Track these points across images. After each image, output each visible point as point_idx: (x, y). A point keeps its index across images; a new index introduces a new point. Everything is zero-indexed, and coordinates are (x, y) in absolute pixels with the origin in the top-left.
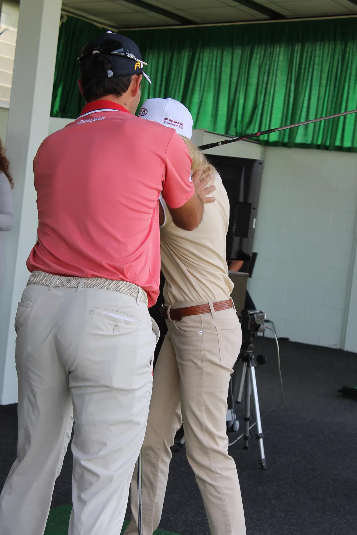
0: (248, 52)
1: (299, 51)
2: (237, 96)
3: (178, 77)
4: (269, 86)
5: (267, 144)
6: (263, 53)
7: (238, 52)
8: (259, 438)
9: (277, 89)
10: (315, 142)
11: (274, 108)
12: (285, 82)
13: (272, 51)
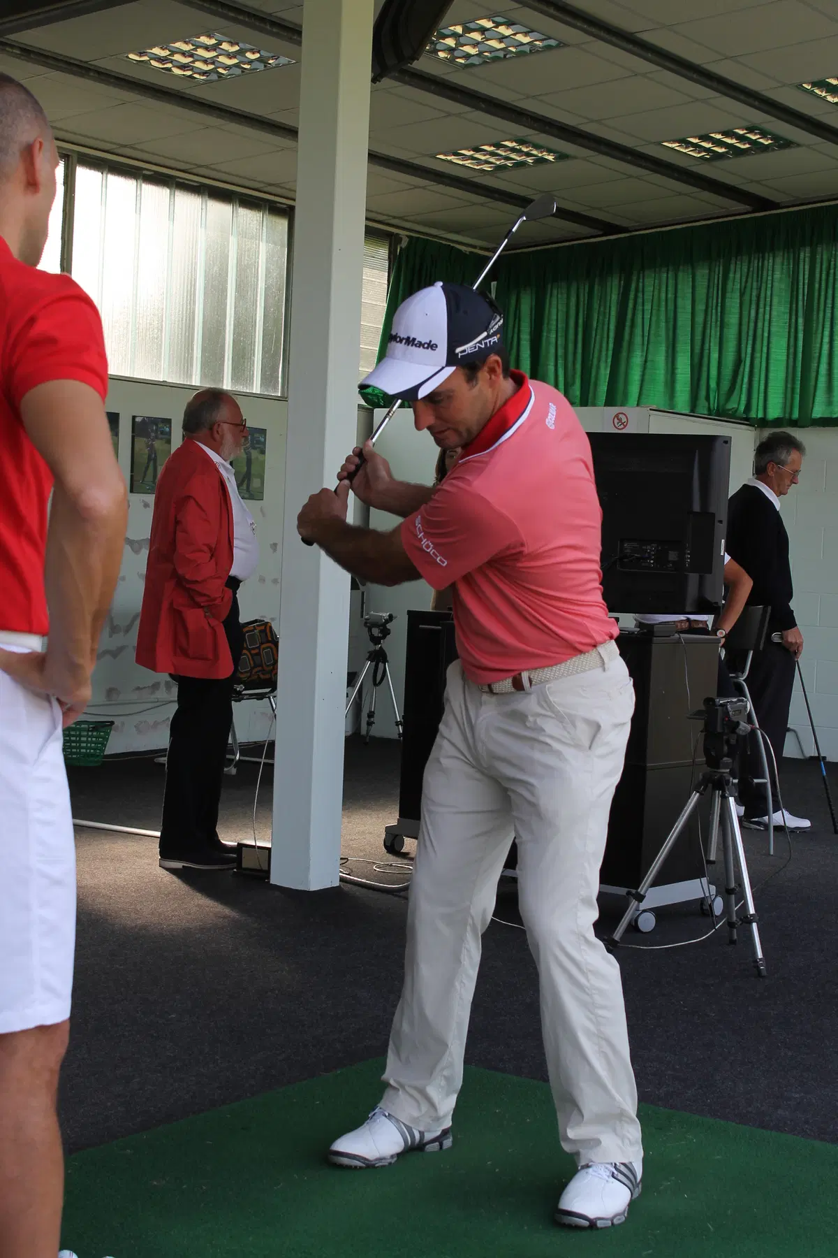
0: (719, 269)
1: (807, 259)
2: (707, 346)
3: (603, 324)
4: (760, 325)
5: (762, 423)
7: (702, 273)
8: (750, 922)
9: (773, 329)
11: (772, 361)
12: (787, 316)
13: (760, 264)
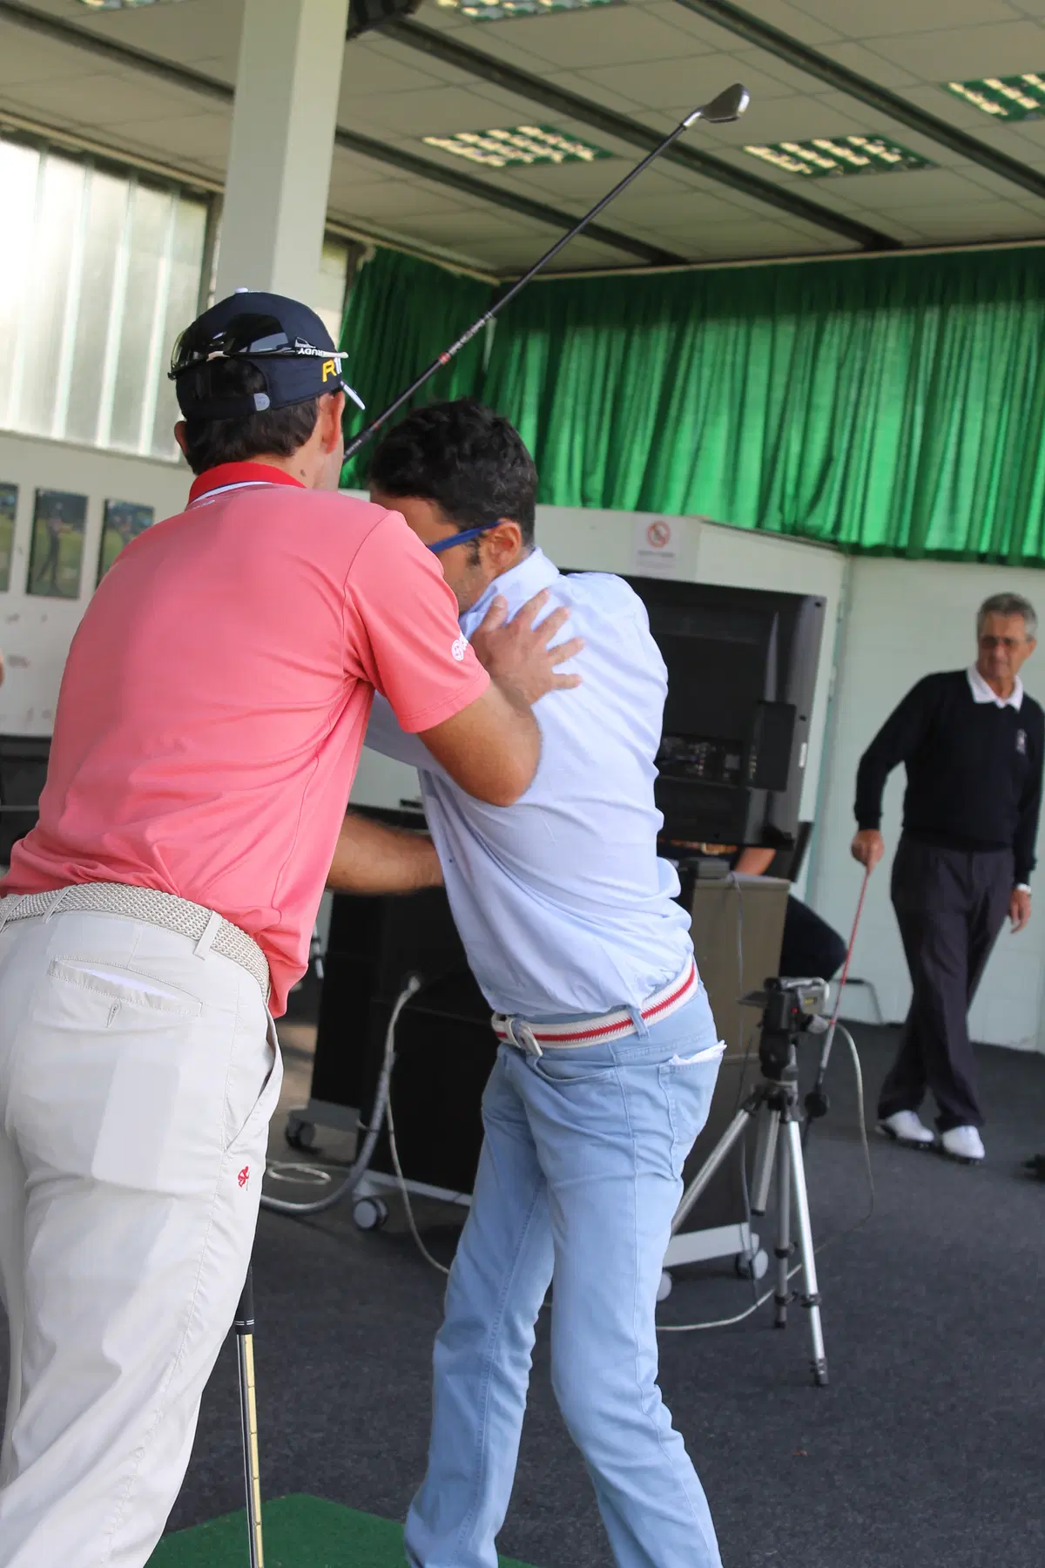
0: (810, 329)
1: (935, 327)
3: (642, 391)
4: (862, 411)
5: (856, 550)
6: (846, 331)
7: (786, 331)
8: (809, 1305)
9: (880, 417)
10: (973, 547)
11: (875, 464)
12: (901, 402)
13: (868, 326)
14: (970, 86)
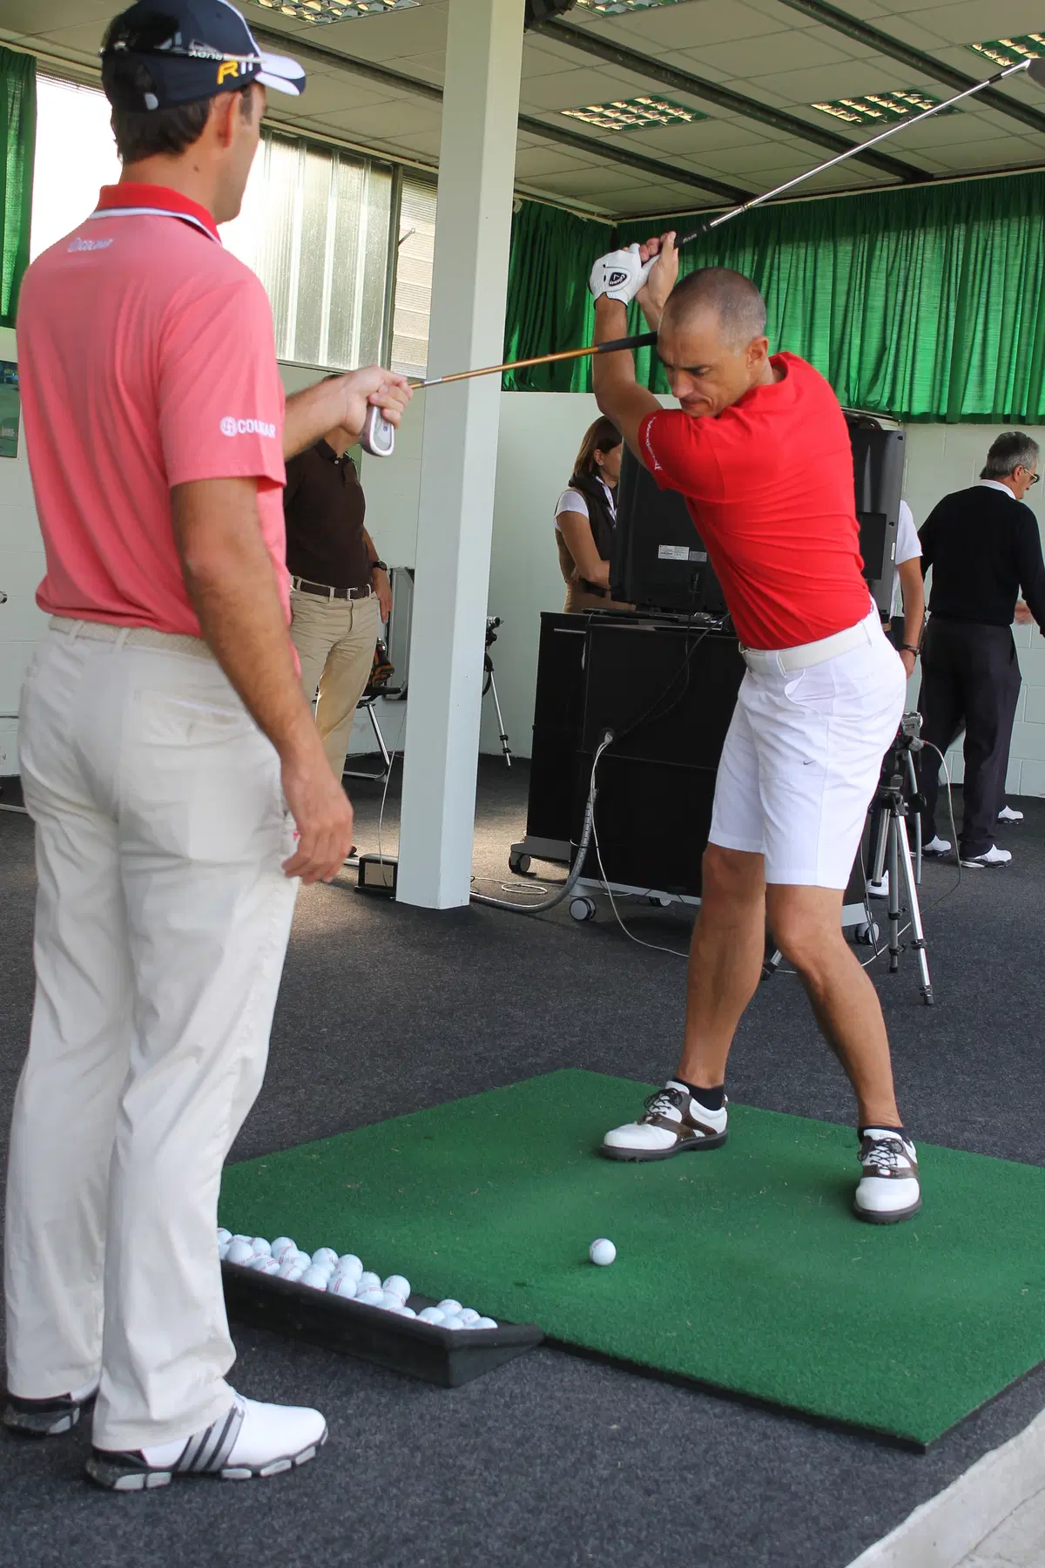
0: (864, 246)
1: (962, 238)
2: (848, 330)
4: (907, 309)
6: (893, 247)
7: (845, 249)
8: (918, 948)
9: (922, 314)
10: (999, 411)
11: (918, 350)
12: (938, 300)
13: (910, 242)
14: (989, 46)
